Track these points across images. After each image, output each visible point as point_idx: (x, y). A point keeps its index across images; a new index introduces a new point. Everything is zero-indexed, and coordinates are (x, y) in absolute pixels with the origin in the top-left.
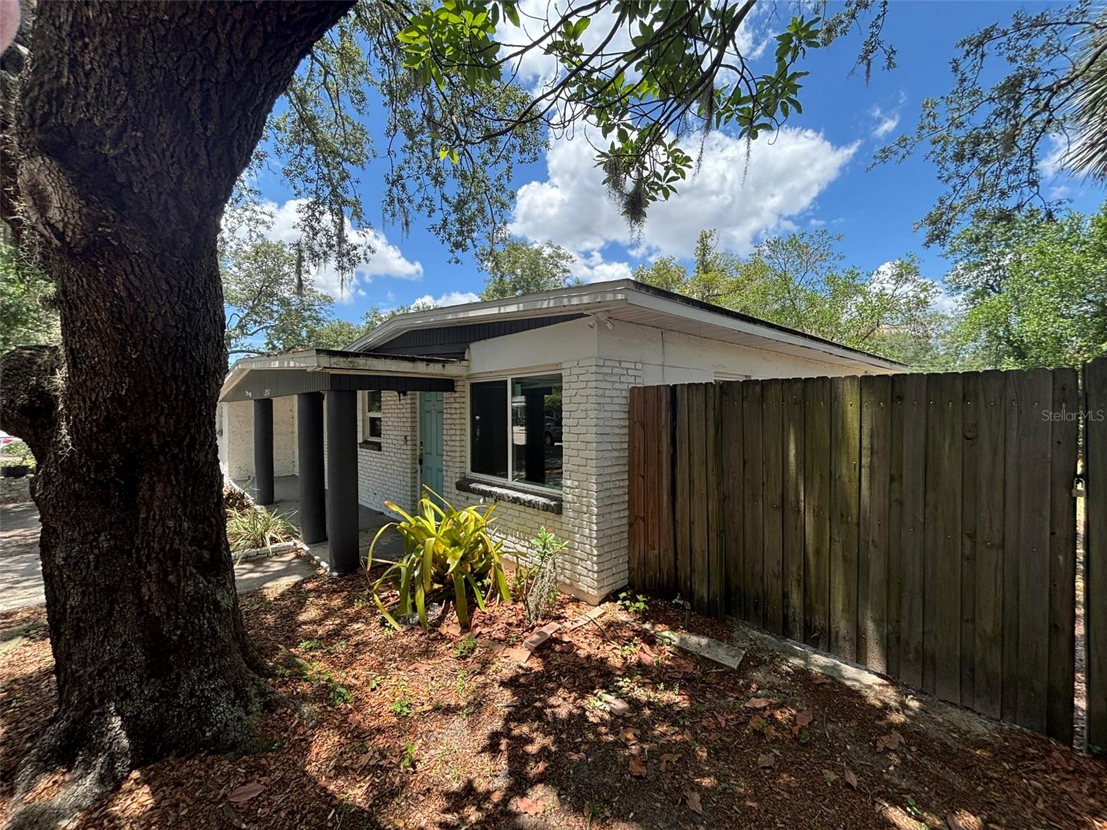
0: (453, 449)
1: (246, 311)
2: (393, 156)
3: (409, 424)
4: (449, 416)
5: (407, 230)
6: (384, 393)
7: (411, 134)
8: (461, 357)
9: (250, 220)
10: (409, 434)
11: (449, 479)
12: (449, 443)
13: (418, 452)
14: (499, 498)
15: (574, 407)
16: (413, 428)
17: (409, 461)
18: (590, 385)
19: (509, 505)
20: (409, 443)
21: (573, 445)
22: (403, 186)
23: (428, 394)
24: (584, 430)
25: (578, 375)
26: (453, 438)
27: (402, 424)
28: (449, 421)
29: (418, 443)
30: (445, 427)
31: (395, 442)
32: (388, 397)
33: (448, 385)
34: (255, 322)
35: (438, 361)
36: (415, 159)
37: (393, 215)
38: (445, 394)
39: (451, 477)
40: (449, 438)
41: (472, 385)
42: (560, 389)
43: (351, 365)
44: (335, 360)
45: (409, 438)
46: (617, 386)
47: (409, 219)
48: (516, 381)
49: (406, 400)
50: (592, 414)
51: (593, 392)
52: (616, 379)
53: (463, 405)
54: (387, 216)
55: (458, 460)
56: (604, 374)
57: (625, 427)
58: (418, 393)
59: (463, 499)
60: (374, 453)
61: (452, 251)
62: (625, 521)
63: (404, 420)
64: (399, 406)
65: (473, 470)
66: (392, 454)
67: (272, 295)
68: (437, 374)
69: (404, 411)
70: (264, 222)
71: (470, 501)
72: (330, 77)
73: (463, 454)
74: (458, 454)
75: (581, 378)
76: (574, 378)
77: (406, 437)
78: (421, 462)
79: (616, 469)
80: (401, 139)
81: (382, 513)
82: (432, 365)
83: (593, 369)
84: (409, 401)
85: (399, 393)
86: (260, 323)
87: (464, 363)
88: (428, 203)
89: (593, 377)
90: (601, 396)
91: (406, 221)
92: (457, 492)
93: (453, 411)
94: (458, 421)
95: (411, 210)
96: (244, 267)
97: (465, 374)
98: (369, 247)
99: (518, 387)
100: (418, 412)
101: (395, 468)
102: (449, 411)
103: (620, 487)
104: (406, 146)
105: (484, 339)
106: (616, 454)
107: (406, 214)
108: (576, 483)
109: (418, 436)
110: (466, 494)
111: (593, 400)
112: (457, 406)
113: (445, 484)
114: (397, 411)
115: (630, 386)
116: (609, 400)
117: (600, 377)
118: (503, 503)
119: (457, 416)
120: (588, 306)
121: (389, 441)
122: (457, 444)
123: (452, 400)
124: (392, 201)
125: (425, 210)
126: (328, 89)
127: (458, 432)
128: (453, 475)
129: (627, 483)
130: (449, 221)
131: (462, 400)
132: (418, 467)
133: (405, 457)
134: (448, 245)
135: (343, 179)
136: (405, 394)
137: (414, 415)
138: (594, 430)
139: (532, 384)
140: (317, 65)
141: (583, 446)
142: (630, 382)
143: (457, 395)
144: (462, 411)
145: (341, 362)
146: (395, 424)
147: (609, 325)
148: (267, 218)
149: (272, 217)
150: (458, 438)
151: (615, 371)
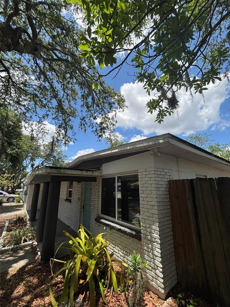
0: (95, 204)
1: (44, 159)
2: (82, 112)
3: (80, 193)
4: (94, 191)
5: (85, 132)
6: (74, 182)
7: (88, 107)
8: (99, 169)
9: (42, 132)
10: (80, 197)
11: (93, 217)
12: (93, 201)
13: (83, 204)
14: (112, 228)
15: (145, 189)
16: (82, 195)
17: (79, 208)
18: (152, 179)
19: (116, 232)
20: (80, 200)
21: (145, 206)
22: (85, 120)
23: (87, 183)
24: (150, 199)
25: (146, 175)
26: (95, 199)
27: (78, 193)
28: (94, 193)
29: (83, 201)
30: (92, 195)
31: (76, 200)
32: (75, 183)
33: (94, 179)
34: (46, 162)
35: (91, 171)
36: (89, 115)
37: (82, 129)
38: (93, 183)
39: (94, 216)
40: (93, 199)
41: (102, 179)
42: (138, 180)
43: (58, 172)
44: (52, 170)
45: (80, 199)
46: (163, 179)
47: (86, 129)
48: (119, 178)
49: (80, 185)
50: (154, 192)
51: (154, 182)
52: (162, 177)
53: (99, 187)
54: (80, 129)
55: (96, 208)
56: (158, 174)
57: (168, 198)
58: (84, 182)
59: (97, 225)
60: (69, 203)
61: (98, 138)
62: (172, 246)
63: (79, 192)
64: (78, 187)
65: (102, 213)
66: (74, 204)
67: (51, 155)
68: (90, 175)
69: (79, 188)
70: (46, 132)
71: (100, 227)
72: (68, 97)
73: (98, 206)
74: (96, 206)
75: (147, 176)
76: (144, 176)
77: (79, 198)
78: (83, 208)
79: (166, 219)
80: (85, 109)
81: (69, 227)
82: (88, 172)
83: (153, 172)
84: (81, 185)
85: (78, 182)
86: (47, 162)
87: (100, 171)
88: (92, 125)
89: (154, 176)
90: (157, 184)
91: (85, 130)
92: (95, 222)
93: (95, 189)
94: (97, 193)
95: (87, 127)
96: (45, 148)
97: (100, 175)
98: (75, 139)
99: (120, 180)
100: (84, 189)
101: (75, 209)
102: (94, 189)
103: (169, 228)
104: (87, 111)
105: (108, 162)
106: (165, 211)
107: (85, 128)
108: (148, 226)
109: (83, 198)
110: (99, 224)
111: (155, 186)
112: (97, 187)
113: (91, 218)
114: (77, 188)
115: (168, 180)
116: (160, 186)
117: (156, 176)
118: (113, 230)
119: (97, 191)
120: (150, 146)
121: (74, 199)
122: (96, 202)
123: (95, 185)
124: (82, 125)
125: (91, 127)
126: (68, 100)
127: (97, 197)
128: (94, 215)
129: (171, 225)
130: (98, 130)
131: (99, 185)
132: (82, 210)
133: (78, 205)
134: (97, 136)
135: (69, 121)
136: (80, 183)
137: (82, 190)
138: (156, 200)
139: (126, 179)
140: (65, 94)
141: (151, 207)
142: (167, 178)
143: (97, 183)
144: (99, 189)
145: (55, 171)
146: (76, 193)
147: (159, 154)
148: (47, 131)
149: (49, 131)
150: (96, 200)
151: (162, 173)
